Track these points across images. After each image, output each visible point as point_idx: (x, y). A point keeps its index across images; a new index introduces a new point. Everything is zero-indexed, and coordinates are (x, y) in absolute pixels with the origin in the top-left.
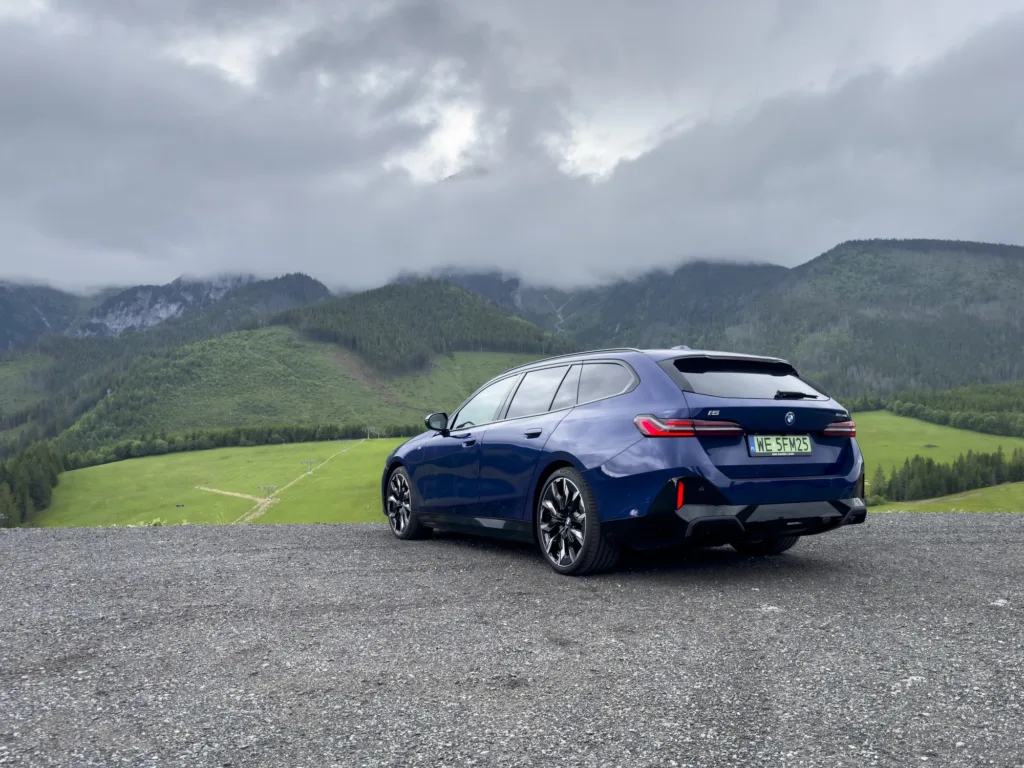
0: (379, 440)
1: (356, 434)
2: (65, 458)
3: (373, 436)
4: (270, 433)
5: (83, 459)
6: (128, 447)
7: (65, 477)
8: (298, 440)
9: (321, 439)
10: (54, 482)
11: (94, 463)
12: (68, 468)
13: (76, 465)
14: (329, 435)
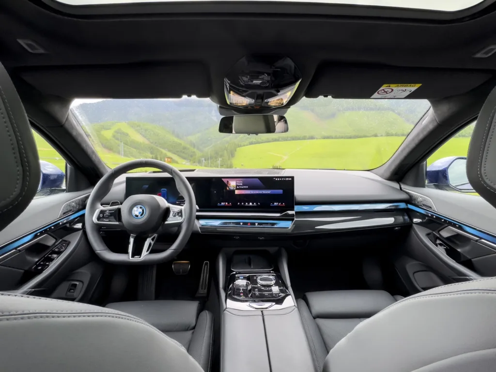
0: (319, 140)
1: (312, 138)
2: (238, 144)
3: (317, 139)
4: (288, 137)
5: (242, 145)
6: (252, 142)
7: (238, 149)
8: (296, 140)
9: (302, 139)
10: (236, 150)
11: (244, 146)
12: (239, 147)
13: (240, 146)
14: (304, 138)
